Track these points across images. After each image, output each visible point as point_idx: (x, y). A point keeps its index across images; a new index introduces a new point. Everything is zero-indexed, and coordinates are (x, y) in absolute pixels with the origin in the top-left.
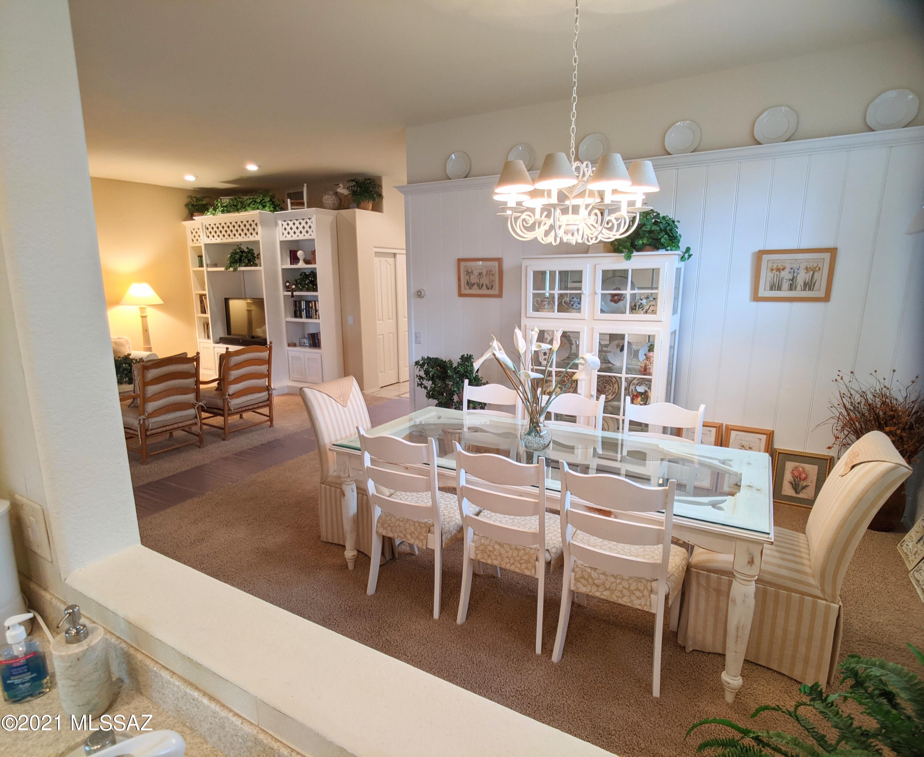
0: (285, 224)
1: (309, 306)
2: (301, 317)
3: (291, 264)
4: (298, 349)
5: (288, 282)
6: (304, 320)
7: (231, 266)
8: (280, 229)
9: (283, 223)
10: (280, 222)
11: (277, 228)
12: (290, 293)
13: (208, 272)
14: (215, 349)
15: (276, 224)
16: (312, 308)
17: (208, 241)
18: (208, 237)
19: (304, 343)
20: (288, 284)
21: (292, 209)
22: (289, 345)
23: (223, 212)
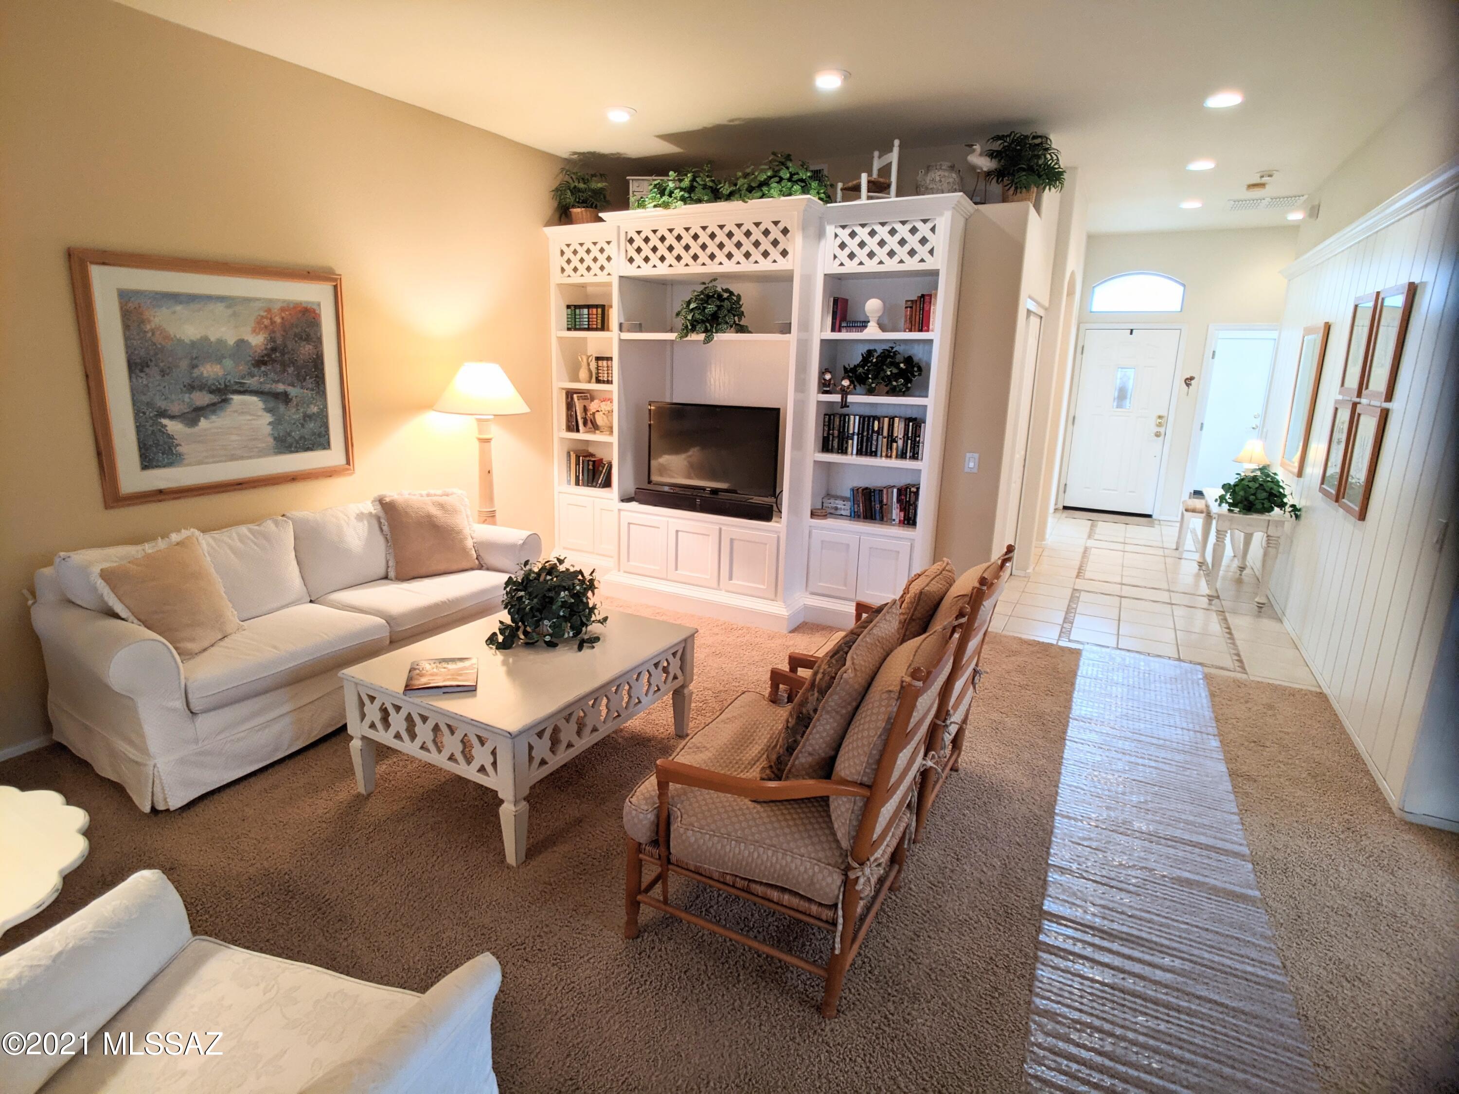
0: (844, 234)
1: (870, 427)
2: (843, 450)
3: (833, 330)
4: (830, 522)
5: (827, 371)
6: (851, 459)
7: (693, 329)
8: (829, 245)
9: (839, 231)
10: (830, 230)
11: (823, 243)
12: (836, 398)
13: (621, 341)
14: (622, 513)
15: (821, 234)
16: (879, 432)
17: (631, 271)
18: (631, 260)
19: (836, 509)
20: (828, 377)
21: (869, 198)
22: (813, 515)
23: (683, 199)
